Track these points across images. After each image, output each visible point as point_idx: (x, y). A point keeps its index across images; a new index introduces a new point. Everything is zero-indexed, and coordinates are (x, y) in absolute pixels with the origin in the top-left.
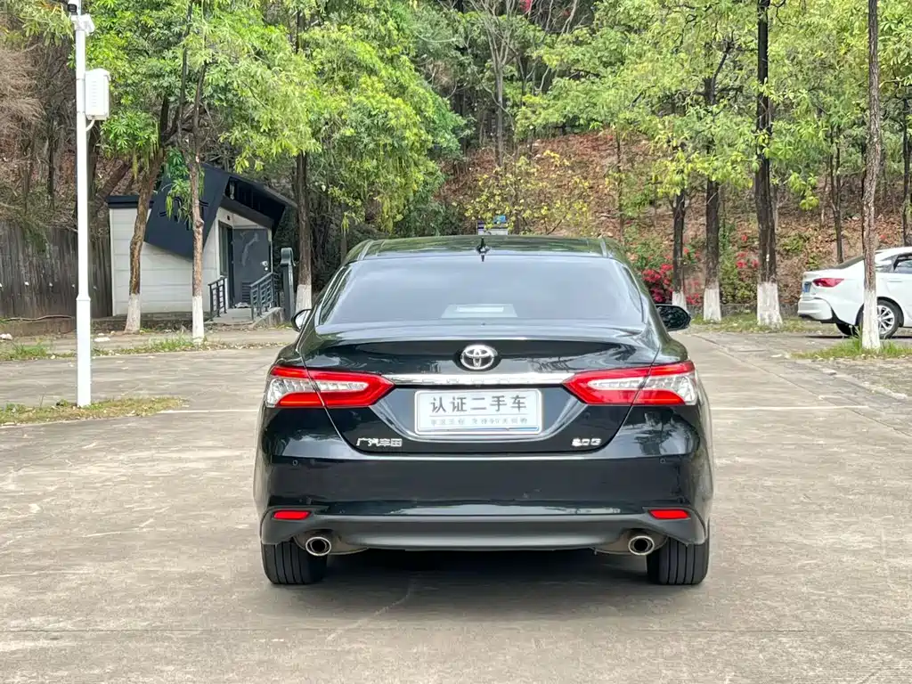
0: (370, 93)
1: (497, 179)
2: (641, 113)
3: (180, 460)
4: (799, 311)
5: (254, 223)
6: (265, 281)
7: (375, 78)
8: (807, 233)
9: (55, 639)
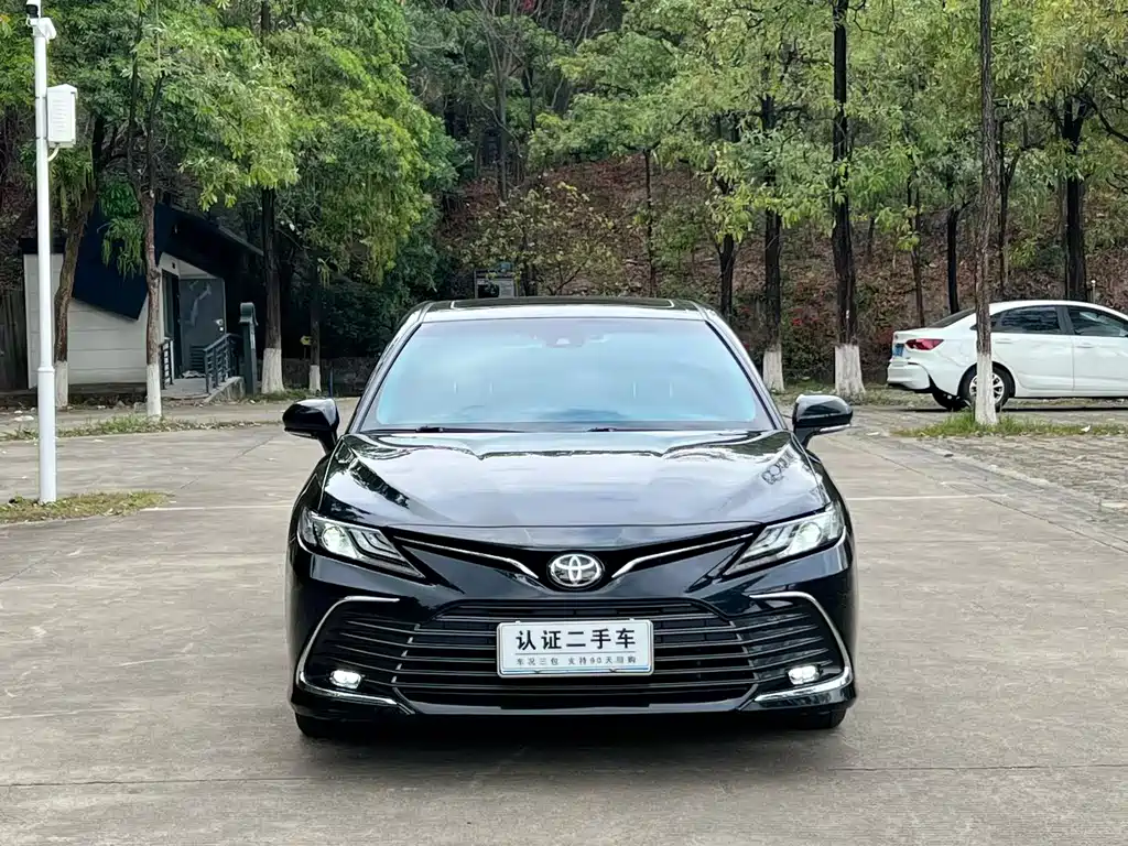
0: (355, 112)
1: (499, 217)
2: (685, 137)
3: (195, 569)
4: (890, 379)
5: (203, 272)
6: (220, 344)
7: (359, 93)
8: (876, 283)
9: (133, 792)
